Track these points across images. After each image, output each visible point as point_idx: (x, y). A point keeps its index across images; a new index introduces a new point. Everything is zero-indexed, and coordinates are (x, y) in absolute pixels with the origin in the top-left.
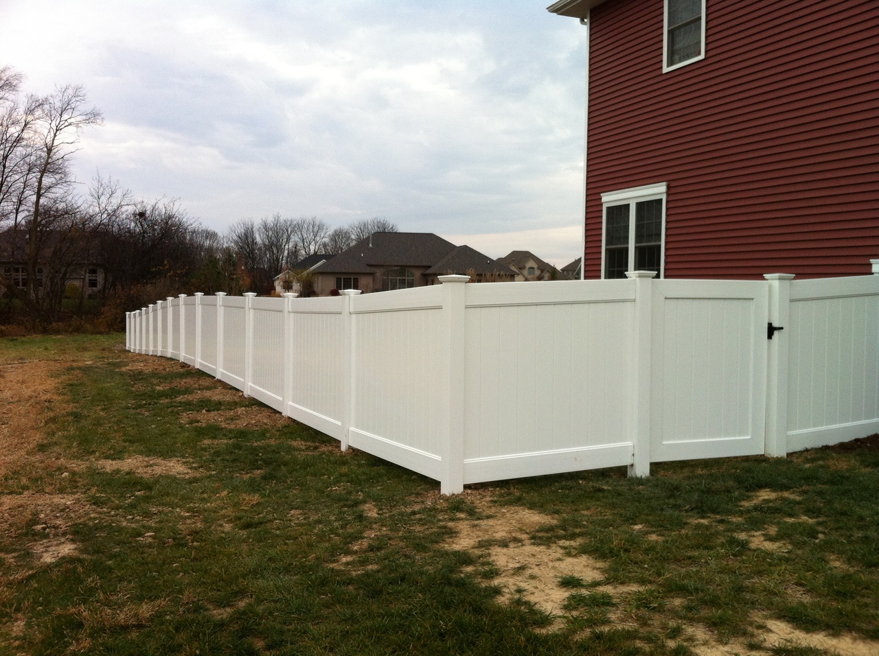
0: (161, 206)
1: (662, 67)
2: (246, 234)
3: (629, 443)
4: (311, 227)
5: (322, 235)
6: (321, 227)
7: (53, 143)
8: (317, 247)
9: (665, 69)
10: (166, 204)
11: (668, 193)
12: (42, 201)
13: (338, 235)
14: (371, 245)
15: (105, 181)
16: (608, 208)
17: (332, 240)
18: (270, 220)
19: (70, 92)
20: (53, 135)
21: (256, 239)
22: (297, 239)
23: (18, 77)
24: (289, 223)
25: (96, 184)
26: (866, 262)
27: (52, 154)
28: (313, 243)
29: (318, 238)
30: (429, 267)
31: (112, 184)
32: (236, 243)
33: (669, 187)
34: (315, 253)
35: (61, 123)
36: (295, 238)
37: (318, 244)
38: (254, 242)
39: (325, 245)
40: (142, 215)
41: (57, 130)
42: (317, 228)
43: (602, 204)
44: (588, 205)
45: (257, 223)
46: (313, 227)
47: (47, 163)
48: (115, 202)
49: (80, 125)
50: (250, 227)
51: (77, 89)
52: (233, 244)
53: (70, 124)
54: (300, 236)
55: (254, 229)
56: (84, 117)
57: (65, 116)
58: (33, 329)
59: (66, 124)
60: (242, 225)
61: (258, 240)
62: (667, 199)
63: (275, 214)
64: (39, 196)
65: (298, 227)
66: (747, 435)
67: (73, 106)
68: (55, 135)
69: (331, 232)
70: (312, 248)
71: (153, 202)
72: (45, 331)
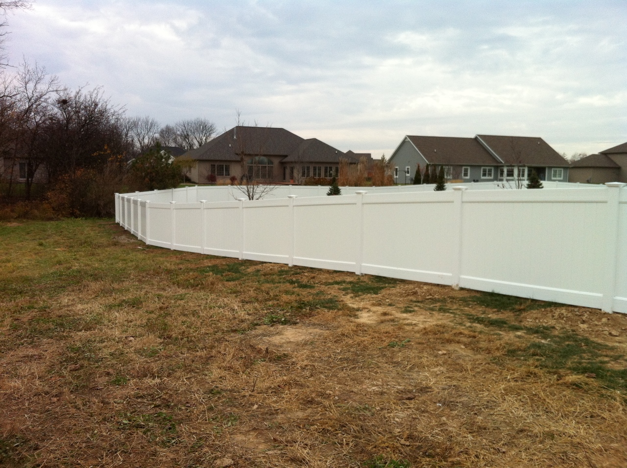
14: (235, 137)
30: (286, 156)
40: (65, 102)
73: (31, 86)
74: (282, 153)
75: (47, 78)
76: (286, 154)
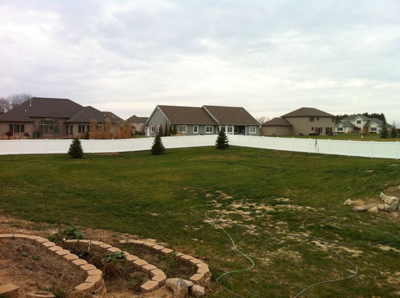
14: (30, 105)
30: (68, 118)
74: (65, 116)
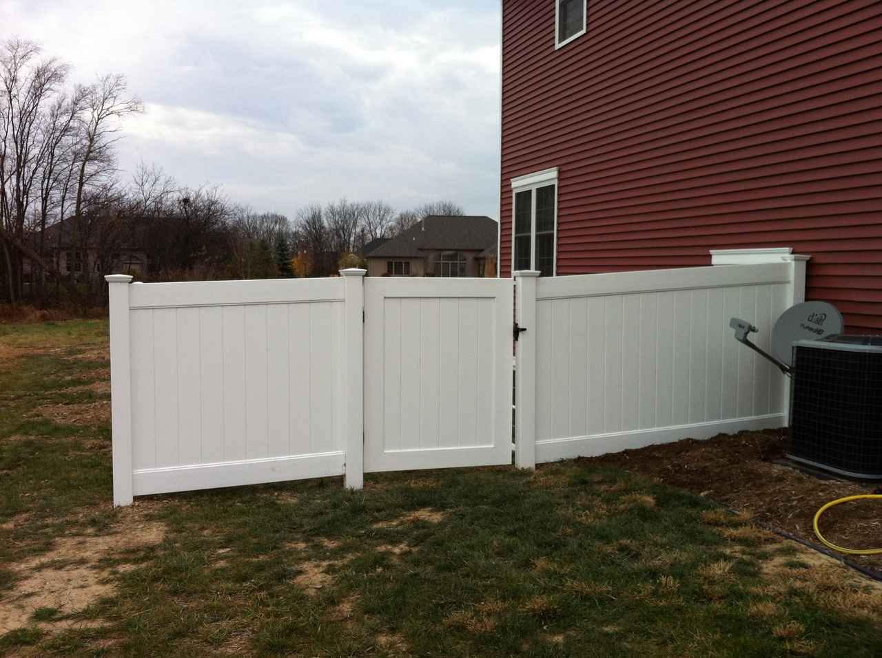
0: (203, 193)
1: (554, 44)
2: (313, 218)
3: (341, 453)
4: (377, 211)
5: (388, 219)
6: (387, 211)
7: (95, 132)
8: (383, 231)
9: (558, 46)
10: (209, 190)
11: (560, 179)
12: (86, 188)
13: (403, 218)
14: (423, 229)
15: (149, 169)
16: (517, 194)
17: (398, 223)
18: (337, 205)
19: (112, 81)
20: (95, 123)
21: (323, 223)
22: (363, 223)
23: (65, 67)
24: (355, 207)
25: (140, 171)
26: (705, 254)
27: (94, 142)
28: (379, 227)
29: (384, 222)
31: (156, 171)
32: (304, 227)
33: (560, 172)
34: (382, 237)
35: (103, 111)
36: (362, 222)
37: (384, 228)
38: (322, 227)
39: (391, 229)
40: (186, 201)
41: (99, 119)
42: (384, 212)
43: (512, 191)
44: (504, 190)
45: (324, 208)
46: (380, 212)
47: (90, 152)
48: (159, 189)
49: (121, 113)
50: (317, 211)
51: (118, 78)
52: (301, 229)
53: (112, 113)
54: (367, 220)
55: (322, 213)
56: (126, 106)
57: (107, 106)
58: (75, 314)
59: (108, 113)
60: (310, 210)
61: (326, 224)
62: (558, 185)
63: (342, 198)
64: (81, 184)
65: (365, 211)
66: (490, 444)
67: (115, 94)
68: (97, 124)
69: (397, 216)
70: (378, 231)
71: (197, 189)
72: (86, 316)
73: (147, 187)
74: (477, 247)
75: (162, 180)
76: (482, 248)
